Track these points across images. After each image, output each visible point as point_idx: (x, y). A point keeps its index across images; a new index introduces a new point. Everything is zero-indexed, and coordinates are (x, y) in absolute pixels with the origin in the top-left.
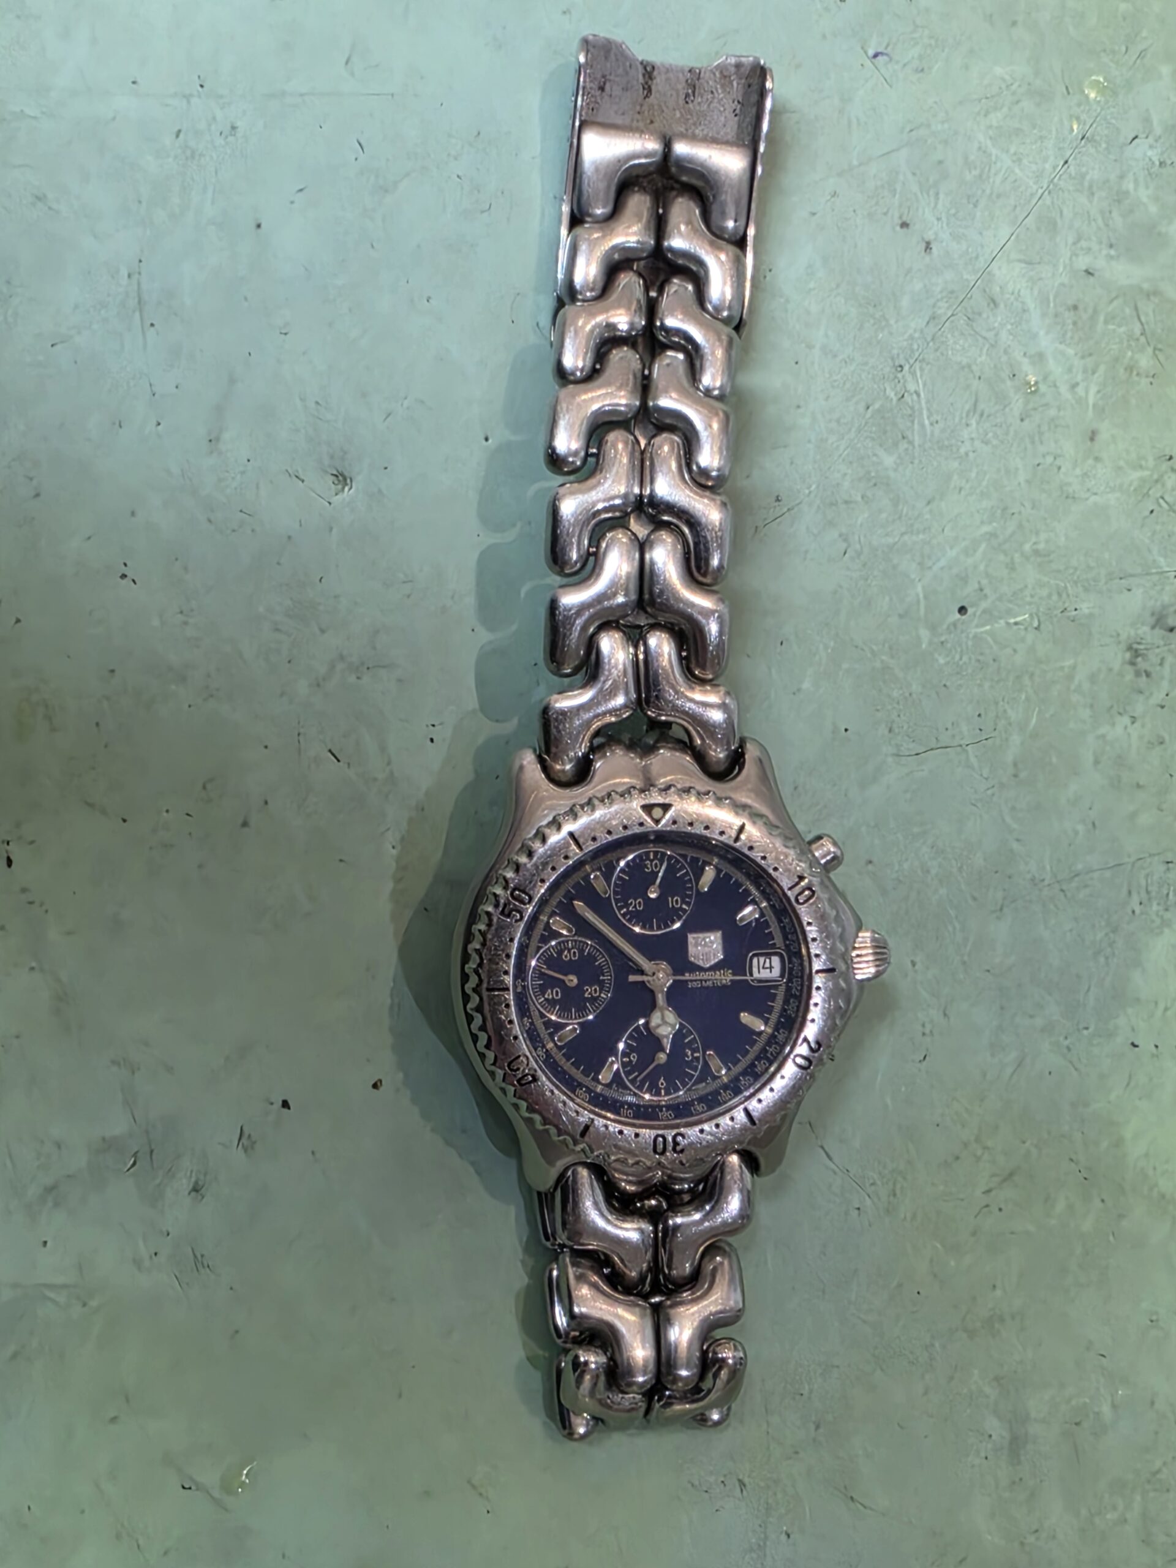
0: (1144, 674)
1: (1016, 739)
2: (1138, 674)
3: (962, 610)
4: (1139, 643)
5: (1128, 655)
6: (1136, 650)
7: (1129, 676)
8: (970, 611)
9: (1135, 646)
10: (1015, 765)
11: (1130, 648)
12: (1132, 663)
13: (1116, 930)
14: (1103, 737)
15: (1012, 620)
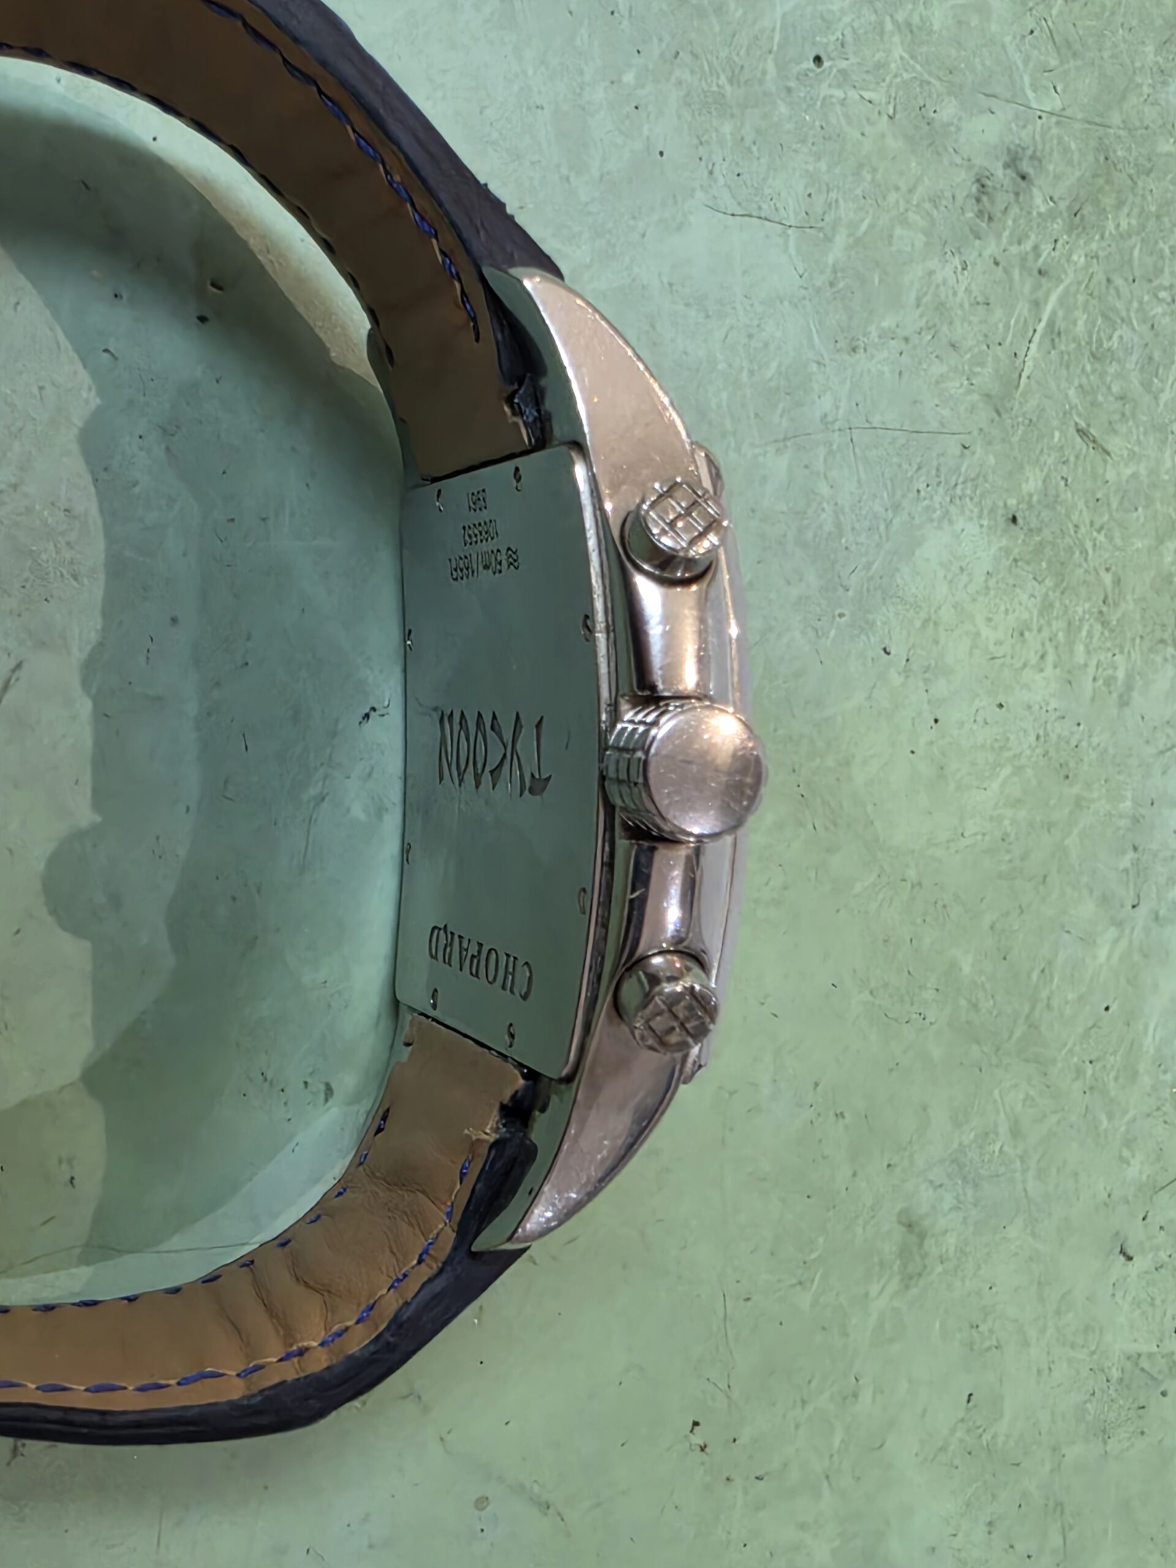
0: (986, 217)
1: (841, 239)
3: (818, 60)
4: (988, 179)
5: (974, 189)
6: (983, 186)
8: (826, 65)
9: (985, 180)
10: (835, 270)
13: (896, 508)
14: (931, 273)
15: (867, 95)
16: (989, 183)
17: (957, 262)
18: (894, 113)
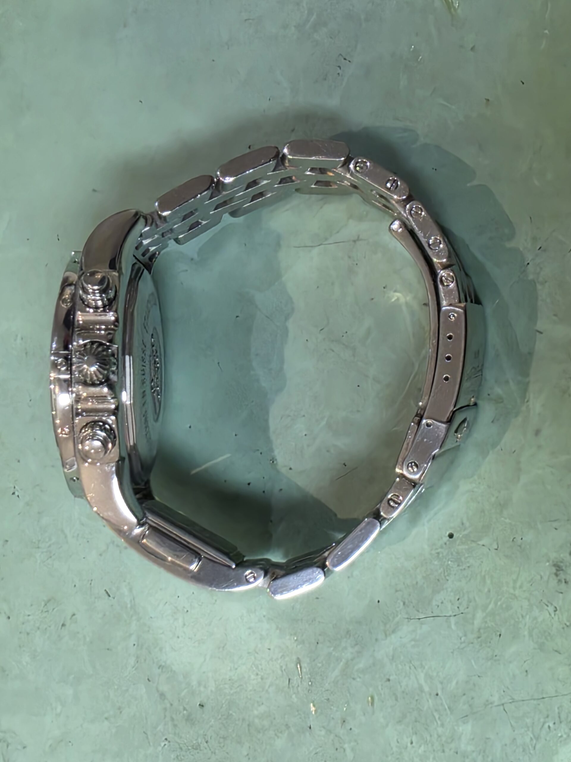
0: (564, 581)
1: (480, 615)
2: (560, 581)
3: (451, 536)
4: (562, 562)
5: (554, 570)
6: (559, 566)
7: (553, 582)
8: (455, 535)
9: (559, 564)
10: (479, 630)
11: (555, 565)
12: (557, 575)
13: (537, 738)
14: (535, 618)
15: (481, 543)
16: (562, 564)
17: (551, 609)
18: (498, 547)
